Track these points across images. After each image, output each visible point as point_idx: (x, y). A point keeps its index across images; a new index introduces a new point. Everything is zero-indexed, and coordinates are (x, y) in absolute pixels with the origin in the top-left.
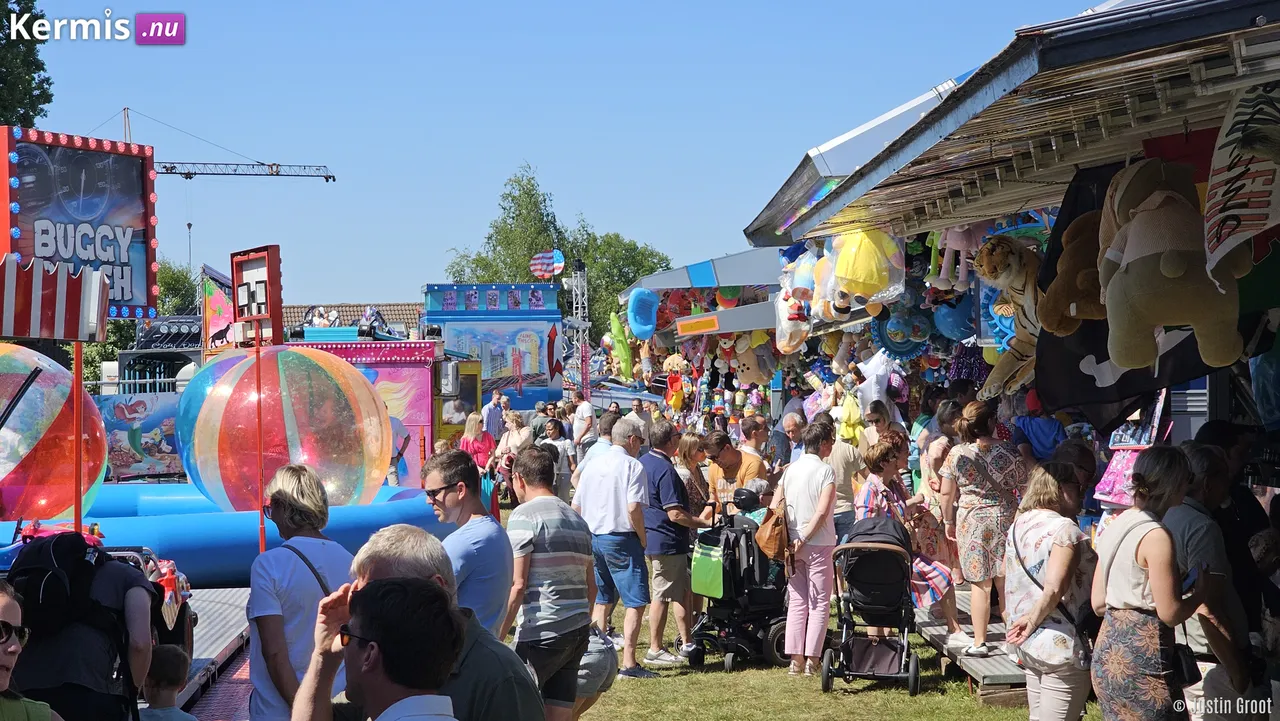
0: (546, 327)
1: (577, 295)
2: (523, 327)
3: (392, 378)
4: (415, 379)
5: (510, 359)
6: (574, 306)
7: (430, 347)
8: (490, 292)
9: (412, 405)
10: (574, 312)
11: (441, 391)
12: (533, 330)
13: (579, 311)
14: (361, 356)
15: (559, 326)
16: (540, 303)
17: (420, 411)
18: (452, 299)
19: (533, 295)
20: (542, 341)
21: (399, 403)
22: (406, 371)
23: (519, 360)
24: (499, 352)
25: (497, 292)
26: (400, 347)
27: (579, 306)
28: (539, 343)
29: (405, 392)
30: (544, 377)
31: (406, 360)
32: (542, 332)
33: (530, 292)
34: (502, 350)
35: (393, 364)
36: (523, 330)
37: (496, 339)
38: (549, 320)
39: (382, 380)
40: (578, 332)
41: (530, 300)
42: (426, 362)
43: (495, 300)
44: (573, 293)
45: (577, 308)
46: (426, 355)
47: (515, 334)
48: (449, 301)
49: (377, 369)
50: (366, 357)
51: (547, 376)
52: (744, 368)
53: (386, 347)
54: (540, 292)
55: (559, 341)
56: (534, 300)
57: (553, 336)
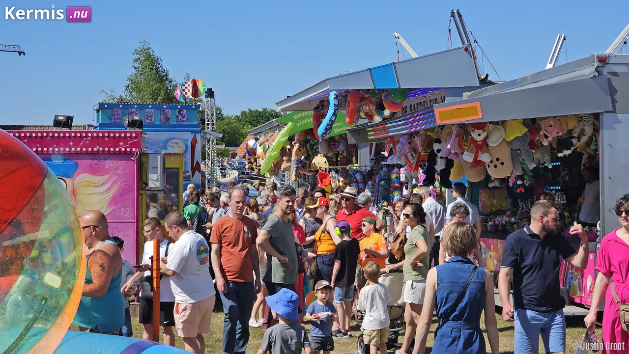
0: (189, 136)
1: (208, 115)
2: (173, 136)
3: (95, 171)
4: (120, 172)
6: (206, 123)
7: (136, 137)
8: (147, 110)
9: (114, 201)
10: (206, 127)
11: (147, 184)
12: (180, 139)
13: (210, 126)
14: (58, 146)
15: (198, 136)
16: (185, 119)
17: (125, 207)
18: (118, 114)
19: (180, 113)
20: (187, 147)
21: (102, 197)
22: (109, 163)
25: (153, 110)
26: (103, 137)
27: (210, 123)
28: (184, 148)
29: (109, 185)
31: (109, 151)
32: (187, 140)
33: (178, 110)
35: (95, 155)
36: (174, 138)
37: (153, 145)
38: (192, 132)
39: (83, 172)
40: (208, 142)
41: (177, 116)
42: (132, 153)
43: (151, 116)
44: (206, 113)
45: (208, 124)
46: (132, 146)
47: (167, 141)
48: (116, 116)
49: (77, 161)
50: (65, 147)
51: (190, 173)
52: (498, 163)
53: (87, 136)
54: (185, 111)
55: (198, 148)
56: (180, 117)
57: (194, 143)
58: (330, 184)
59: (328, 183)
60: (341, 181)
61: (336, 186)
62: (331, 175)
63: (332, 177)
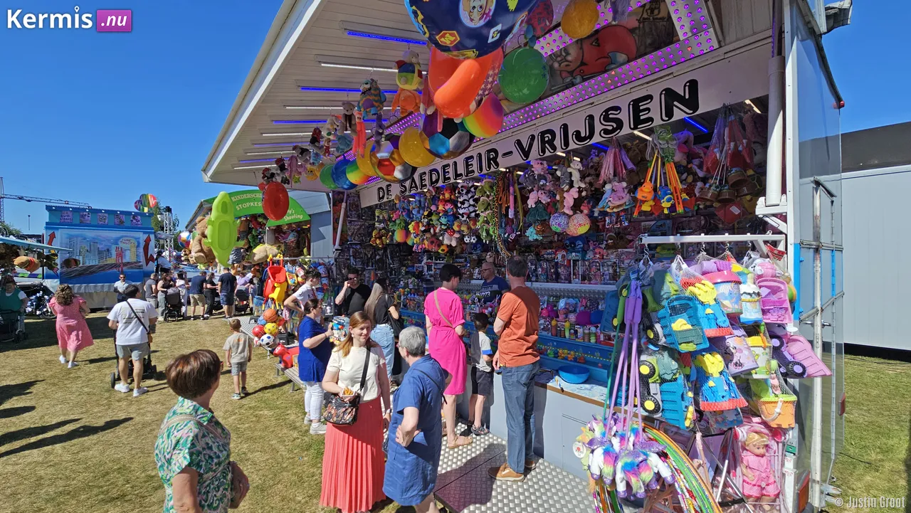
0: (143, 236)
1: (167, 224)
2: (124, 235)
5: (114, 253)
12: (132, 237)
15: (152, 237)
16: (139, 223)
18: (68, 216)
19: (134, 219)
20: (139, 243)
23: (121, 254)
24: (105, 249)
25: (105, 215)
27: (168, 229)
28: (137, 244)
30: (141, 264)
32: (139, 239)
34: (107, 247)
37: (103, 241)
38: (145, 233)
41: (132, 221)
43: (105, 219)
44: (164, 223)
45: (166, 230)
47: (119, 238)
48: (66, 217)
55: (152, 243)
57: (148, 241)
58: (287, 281)
59: (282, 279)
60: (300, 276)
61: (294, 283)
62: (286, 269)
63: (289, 271)
